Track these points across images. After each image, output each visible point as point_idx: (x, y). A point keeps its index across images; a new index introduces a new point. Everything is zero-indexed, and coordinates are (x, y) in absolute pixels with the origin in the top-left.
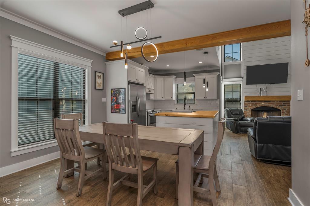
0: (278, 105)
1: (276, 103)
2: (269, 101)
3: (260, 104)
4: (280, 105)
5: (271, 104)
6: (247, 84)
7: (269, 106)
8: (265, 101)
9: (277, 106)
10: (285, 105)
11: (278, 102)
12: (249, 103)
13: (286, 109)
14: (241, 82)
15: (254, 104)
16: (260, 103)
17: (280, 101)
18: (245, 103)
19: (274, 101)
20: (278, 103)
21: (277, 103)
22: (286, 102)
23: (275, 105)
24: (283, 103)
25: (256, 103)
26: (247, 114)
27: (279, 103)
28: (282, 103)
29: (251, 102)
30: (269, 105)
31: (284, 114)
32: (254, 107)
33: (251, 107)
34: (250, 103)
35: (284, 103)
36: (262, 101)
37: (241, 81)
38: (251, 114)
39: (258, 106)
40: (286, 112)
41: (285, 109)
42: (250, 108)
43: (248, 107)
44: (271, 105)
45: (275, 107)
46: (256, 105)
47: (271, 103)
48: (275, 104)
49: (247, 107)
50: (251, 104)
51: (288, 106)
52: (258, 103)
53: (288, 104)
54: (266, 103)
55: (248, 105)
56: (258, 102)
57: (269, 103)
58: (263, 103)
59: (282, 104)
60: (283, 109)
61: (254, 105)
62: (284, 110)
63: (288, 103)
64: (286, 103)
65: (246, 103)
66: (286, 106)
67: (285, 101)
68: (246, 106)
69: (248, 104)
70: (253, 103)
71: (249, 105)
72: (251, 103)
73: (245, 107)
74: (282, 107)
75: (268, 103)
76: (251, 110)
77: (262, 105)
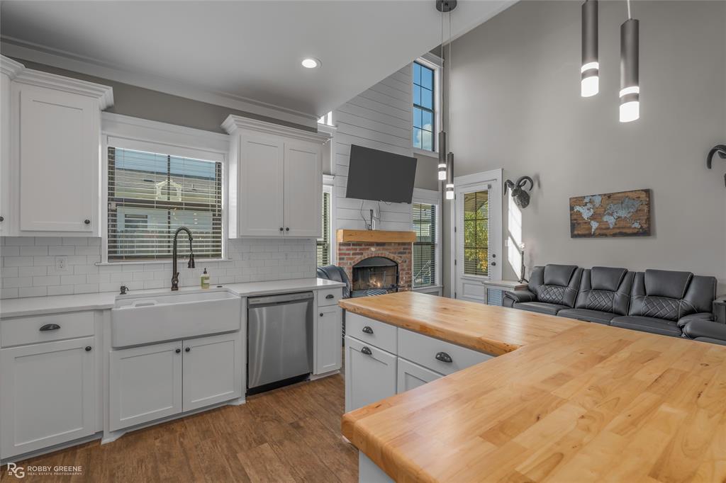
0: (395, 253)
1: (394, 249)
2: (383, 244)
3: (369, 252)
4: (399, 253)
5: (387, 250)
6: (347, 197)
7: (383, 256)
8: (378, 244)
9: (395, 256)
10: (405, 253)
11: (396, 246)
12: (348, 250)
14: (331, 187)
15: (358, 251)
16: (368, 249)
17: (399, 244)
18: (340, 250)
19: (390, 244)
20: (396, 249)
22: (406, 247)
23: (393, 253)
24: (402, 247)
25: (361, 249)
27: (398, 249)
28: (400, 249)
29: (353, 245)
30: (384, 252)
31: (404, 272)
32: (358, 258)
33: (351, 259)
34: (350, 250)
35: (404, 249)
36: (371, 244)
37: (329, 185)
38: (351, 277)
39: (365, 256)
40: (406, 269)
41: (405, 262)
42: (350, 263)
43: (345, 261)
44: (386, 254)
45: (391, 256)
46: (362, 254)
47: (386, 247)
48: (392, 250)
49: (343, 259)
50: (351, 252)
52: (364, 249)
53: (409, 249)
54: (378, 248)
55: (345, 254)
56: (365, 246)
57: (383, 249)
58: (373, 249)
59: (402, 251)
60: (402, 262)
61: (358, 254)
62: (405, 264)
63: (408, 247)
64: (406, 249)
65: (342, 247)
66: (407, 255)
67: (405, 244)
68: (342, 256)
69: (347, 252)
70: (355, 247)
71: (349, 254)
72: (352, 249)
73: (340, 259)
74: (401, 257)
75: (381, 248)
76: (351, 266)
77: (372, 254)
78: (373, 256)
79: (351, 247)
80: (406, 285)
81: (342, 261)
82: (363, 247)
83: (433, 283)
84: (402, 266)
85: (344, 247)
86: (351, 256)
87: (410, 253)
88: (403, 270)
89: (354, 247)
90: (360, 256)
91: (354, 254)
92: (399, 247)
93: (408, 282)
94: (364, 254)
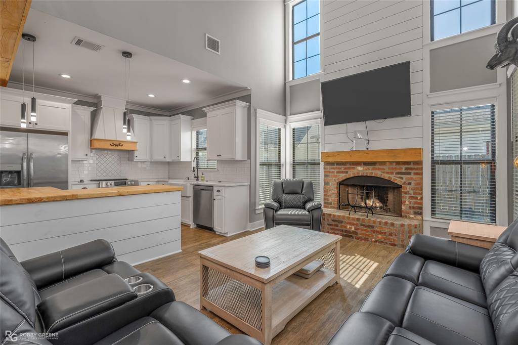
0: (392, 173)
1: (389, 168)
2: (374, 164)
3: (355, 171)
4: (397, 174)
5: (379, 169)
6: (325, 125)
7: (373, 175)
8: (366, 164)
9: (392, 176)
10: (409, 174)
11: (394, 166)
12: (332, 168)
13: (413, 185)
14: (320, 120)
15: (342, 170)
16: (354, 168)
17: (398, 163)
18: (324, 168)
19: (383, 163)
20: (393, 169)
21: (391, 167)
22: (411, 166)
23: (388, 173)
24: (404, 167)
25: (345, 168)
26: (329, 194)
27: (395, 168)
28: (402, 168)
29: (337, 164)
30: (374, 171)
31: (407, 196)
32: (342, 176)
33: (336, 176)
34: (334, 168)
35: (406, 169)
36: (358, 164)
39: (351, 173)
40: (411, 192)
41: (410, 184)
42: (335, 180)
43: (329, 178)
44: (378, 173)
45: (386, 176)
46: (347, 172)
47: (377, 167)
48: (387, 170)
49: (328, 176)
50: (336, 171)
51: (418, 176)
52: (350, 168)
53: (417, 169)
54: (366, 167)
55: (330, 172)
56: (350, 165)
57: (373, 169)
58: (360, 168)
59: (403, 171)
60: (404, 183)
61: (343, 172)
62: (408, 187)
63: (416, 167)
64: (411, 169)
65: (326, 167)
66: (412, 176)
67: (408, 163)
68: (327, 174)
69: (331, 170)
70: (340, 167)
71: (333, 172)
72: (336, 168)
73: (325, 176)
74: (402, 178)
75: (371, 167)
76: (336, 183)
77: (358, 173)
78: (360, 175)
79: (335, 166)
81: (326, 178)
82: (348, 166)
85: (328, 167)
86: (336, 174)
87: (421, 174)
88: (406, 193)
89: (338, 166)
90: (344, 175)
91: (338, 172)
92: (398, 167)
93: (414, 208)
94: (349, 173)
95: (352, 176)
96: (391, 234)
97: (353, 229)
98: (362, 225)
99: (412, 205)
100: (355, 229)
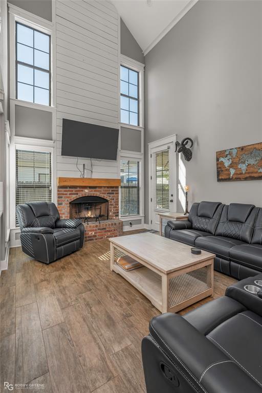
0: (105, 194)
2: (95, 187)
3: (83, 193)
4: (108, 194)
5: (98, 191)
6: (62, 155)
7: (95, 195)
8: (90, 187)
9: (105, 195)
10: (113, 193)
11: (106, 189)
12: (65, 191)
13: (115, 200)
14: (52, 148)
15: (74, 192)
16: (83, 190)
17: (108, 187)
18: (58, 191)
19: (101, 187)
20: (105, 191)
22: (114, 189)
23: (103, 193)
25: (76, 191)
27: (107, 191)
28: (109, 191)
29: (70, 188)
30: (95, 193)
31: (113, 206)
32: (74, 197)
34: (67, 191)
35: (112, 191)
36: (85, 187)
37: (50, 147)
38: (69, 210)
39: (80, 195)
40: (114, 204)
41: (113, 199)
42: (67, 200)
43: (63, 199)
44: (97, 194)
45: (102, 196)
46: (77, 194)
47: (97, 189)
48: (102, 192)
49: (62, 197)
50: (69, 193)
51: (117, 195)
52: (79, 191)
53: (116, 191)
54: (90, 190)
55: (63, 194)
56: (80, 188)
57: (95, 191)
58: (86, 191)
59: (111, 192)
60: (111, 199)
61: (74, 194)
63: (116, 189)
64: (114, 191)
65: (60, 190)
66: (114, 195)
67: (113, 187)
69: (65, 193)
71: (66, 194)
72: (69, 191)
73: (59, 197)
74: (110, 196)
75: (93, 190)
76: (69, 202)
77: (85, 194)
78: (87, 195)
79: (68, 189)
80: (114, 215)
81: (60, 199)
82: (78, 189)
83: (138, 213)
84: (111, 202)
86: (68, 196)
87: (118, 193)
88: (112, 205)
90: (75, 196)
91: (70, 194)
92: (108, 189)
93: (115, 213)
94: (79, 194)
95: (81, 196)
96: (114, 231)
97: (93, 234)
98: (99, 229)
99: (114, 212)
100: (95, 233)
